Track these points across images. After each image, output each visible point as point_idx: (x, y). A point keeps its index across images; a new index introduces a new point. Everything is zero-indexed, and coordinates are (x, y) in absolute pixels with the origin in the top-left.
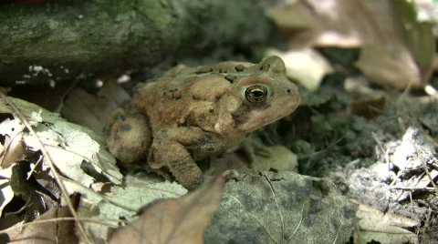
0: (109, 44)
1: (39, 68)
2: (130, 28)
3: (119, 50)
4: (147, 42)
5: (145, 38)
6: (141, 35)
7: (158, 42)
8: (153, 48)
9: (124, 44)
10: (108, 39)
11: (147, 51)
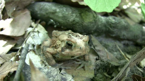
0: (68, 21)
1: (52, 21)
2: (74, 18)
3: (70, 23)
4: (78, 24)
5: (77, 23)
6: (77, 21)
7: (81, 25)
8: (79, 26)
9: (72, 22)
10: (68, 19)
11: (78, 27)
